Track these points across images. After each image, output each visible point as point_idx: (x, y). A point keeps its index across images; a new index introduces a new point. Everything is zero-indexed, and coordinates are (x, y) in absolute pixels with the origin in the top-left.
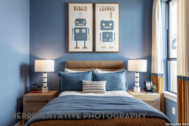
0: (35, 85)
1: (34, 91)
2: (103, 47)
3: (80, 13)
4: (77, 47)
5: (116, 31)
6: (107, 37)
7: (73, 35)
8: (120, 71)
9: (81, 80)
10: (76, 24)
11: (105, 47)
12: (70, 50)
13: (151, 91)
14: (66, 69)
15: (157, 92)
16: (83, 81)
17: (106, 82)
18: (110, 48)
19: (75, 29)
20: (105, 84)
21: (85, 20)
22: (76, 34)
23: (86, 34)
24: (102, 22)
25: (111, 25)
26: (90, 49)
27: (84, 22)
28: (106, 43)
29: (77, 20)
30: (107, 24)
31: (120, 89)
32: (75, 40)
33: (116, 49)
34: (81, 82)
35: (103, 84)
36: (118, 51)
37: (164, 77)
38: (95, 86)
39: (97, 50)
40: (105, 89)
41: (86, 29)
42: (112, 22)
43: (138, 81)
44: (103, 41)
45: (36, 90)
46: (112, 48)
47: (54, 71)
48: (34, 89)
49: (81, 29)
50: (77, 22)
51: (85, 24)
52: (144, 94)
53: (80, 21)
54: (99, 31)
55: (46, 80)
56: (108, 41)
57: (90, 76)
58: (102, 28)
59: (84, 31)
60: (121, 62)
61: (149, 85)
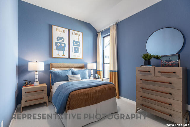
0: (26, 81)
1: (26, 85)
2: (74, 56)
3: (60, 33)
4: (58, 55)
5: (81, 47)
6: (76, 50)
7: (56, 47)
8: (84, 69)
9: (66, 75)
10: (58, 40)
11: (75, 56)
12: (54, 56)
13: (98, 78)
14: (52, 69)
15: (100, 78)
16: (68, 75)
17: (80, 75)
18: (78, 56)
19: (57, 43)
20: (80, 76)
21: (63, 38)
22: (57, 46)
23: (64, 47)
24: (74, 41)
25: (78, 43)
26: (67, 56)
27: (63, 40)
28: (76, 53)
29: (58, 37)
30: (76, 43)
31: (86, 78)
32: (57, 50)
33: (81, 57)
34: (67, 76)
35: (79, 76)
36: (82, 58)
37: (102, 71)
38: (76, 78)
39: (71, 57)
40: (80, 78)
41: (64, 44)
42: (79, 42)
43: (92, 74)
44: (74, 52)
45: (27, 85)
46: (79, 56)
47: (43, 70)
48: (26, 84)
49: (61, 43)
50: (58, 39)
51: (63, 41)
52: (96, 80)
53: (60, 38)
54: (72, 46)
55: (37, 77)
56: (77, 52)
57: (70, 72)
58: (74, 45)
59: (63, 45)
60: (84, 64)
61: (97, 75)
